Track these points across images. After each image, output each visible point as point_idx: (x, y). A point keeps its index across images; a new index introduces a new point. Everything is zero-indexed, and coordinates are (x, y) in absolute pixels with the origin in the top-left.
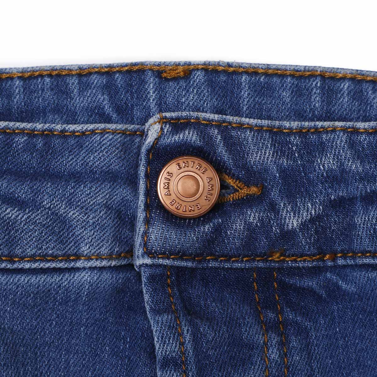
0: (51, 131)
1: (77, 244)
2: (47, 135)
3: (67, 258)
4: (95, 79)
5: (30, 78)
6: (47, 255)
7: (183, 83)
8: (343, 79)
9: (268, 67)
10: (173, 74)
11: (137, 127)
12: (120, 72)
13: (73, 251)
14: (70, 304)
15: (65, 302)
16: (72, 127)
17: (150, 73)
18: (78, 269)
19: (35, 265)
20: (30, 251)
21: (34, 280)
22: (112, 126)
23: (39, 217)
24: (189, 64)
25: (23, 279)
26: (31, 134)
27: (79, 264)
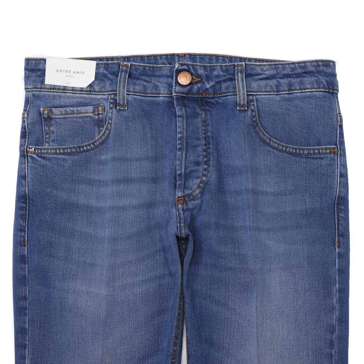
0: (154, 66)
1: (160, 91)
2: (153, 67)
3: (158, 94)
4: (163, 57)
5: (149, 57)
6: (153, 93)
7: (183, 57)
8: (220, 56)
9: (203, 54)
10: (182, 56)
11: (173, 66)
12: (169, 55)
13: (159, 92)
14: (158, 105)
15: (157, 104)
16: (158, 66)
17: (176, 55)
18: (160, 97)
19: (151, 95)
20: (149, 92)
21: (150, 98)
22: (168, 66)
23: (151, 85)
24: (185, 53)
25: (148, 98)
26: (150, 67)
27: (160, 95)
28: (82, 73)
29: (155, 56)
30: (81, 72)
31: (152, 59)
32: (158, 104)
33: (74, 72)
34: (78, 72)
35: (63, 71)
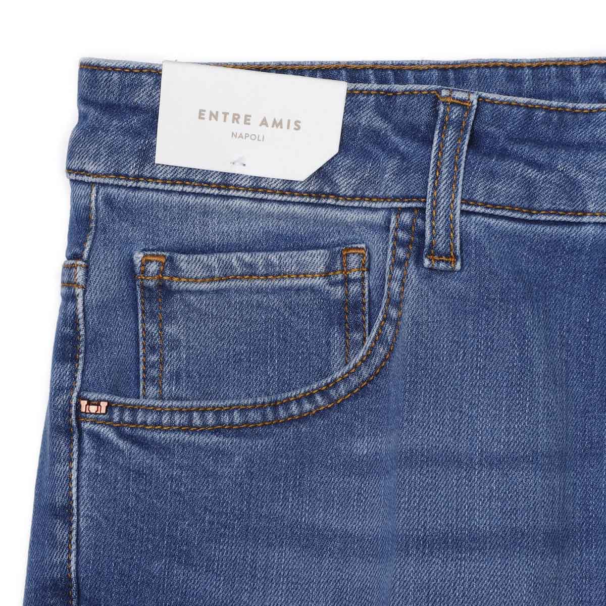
28: (292, 125)
29: (563, 66)
30: (289, 121)
31: (550, 78)
32: (575, 249)
33: (265, 119)
34: (278, 121)
35: (221, 117)
